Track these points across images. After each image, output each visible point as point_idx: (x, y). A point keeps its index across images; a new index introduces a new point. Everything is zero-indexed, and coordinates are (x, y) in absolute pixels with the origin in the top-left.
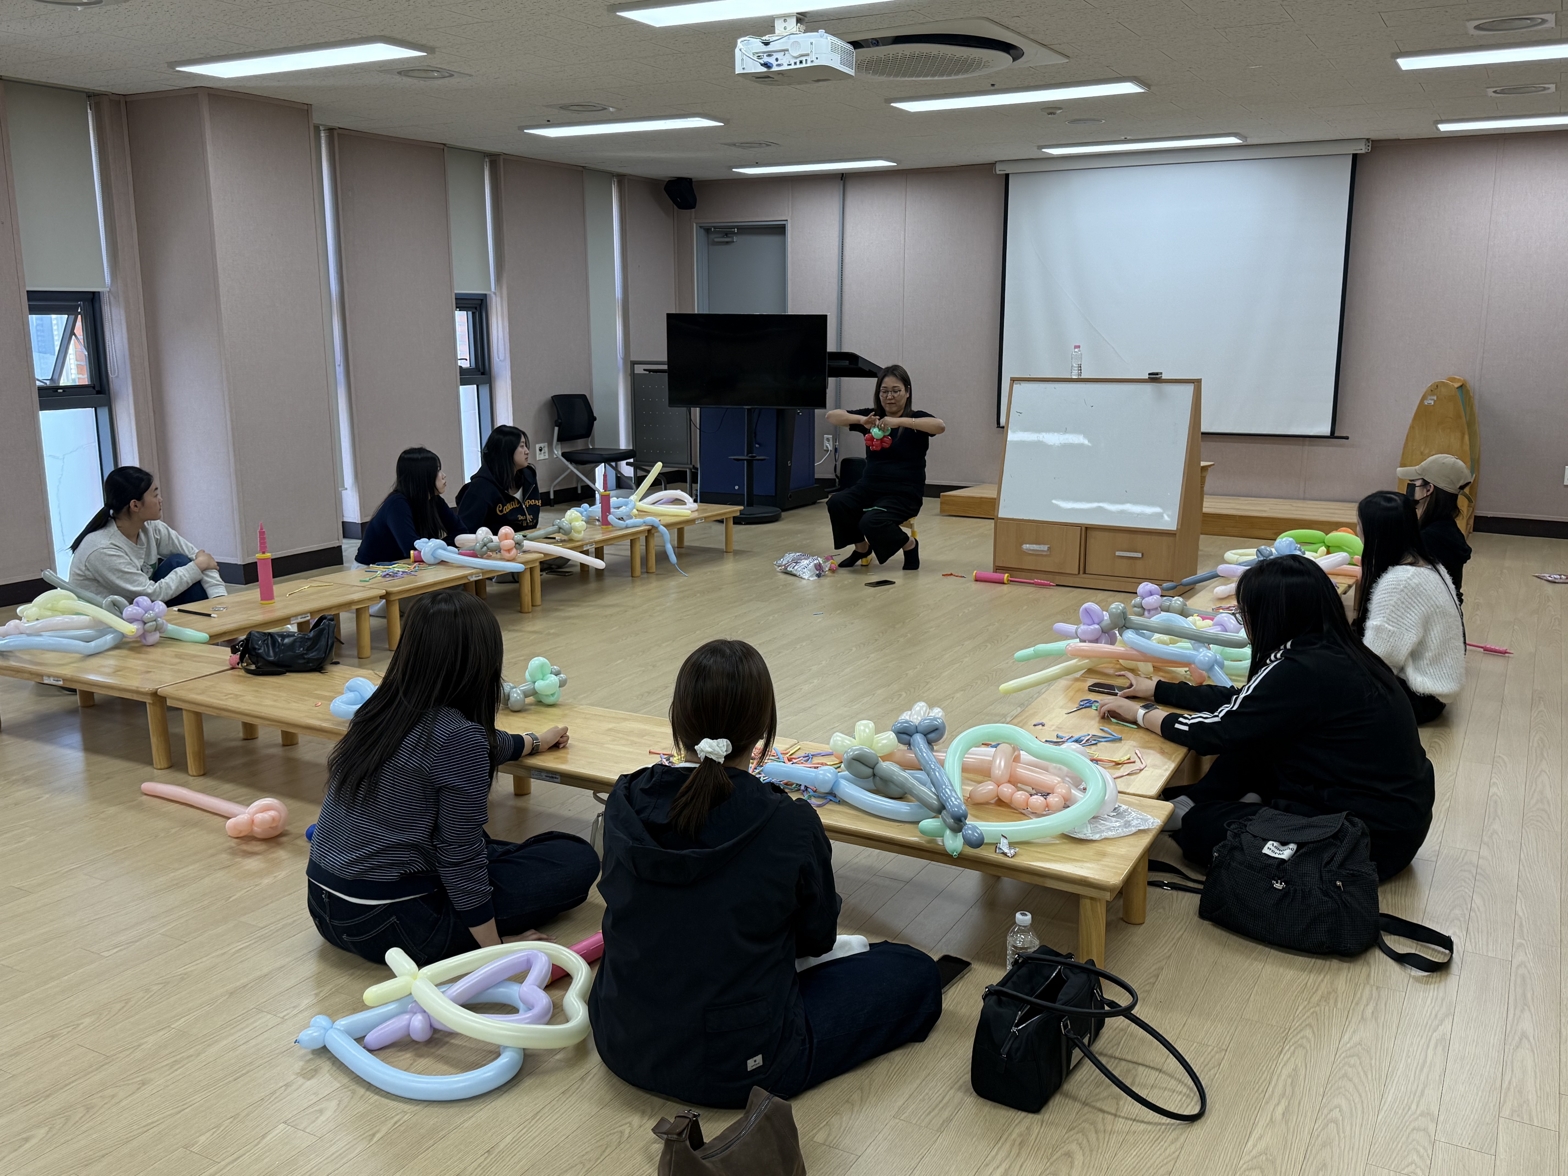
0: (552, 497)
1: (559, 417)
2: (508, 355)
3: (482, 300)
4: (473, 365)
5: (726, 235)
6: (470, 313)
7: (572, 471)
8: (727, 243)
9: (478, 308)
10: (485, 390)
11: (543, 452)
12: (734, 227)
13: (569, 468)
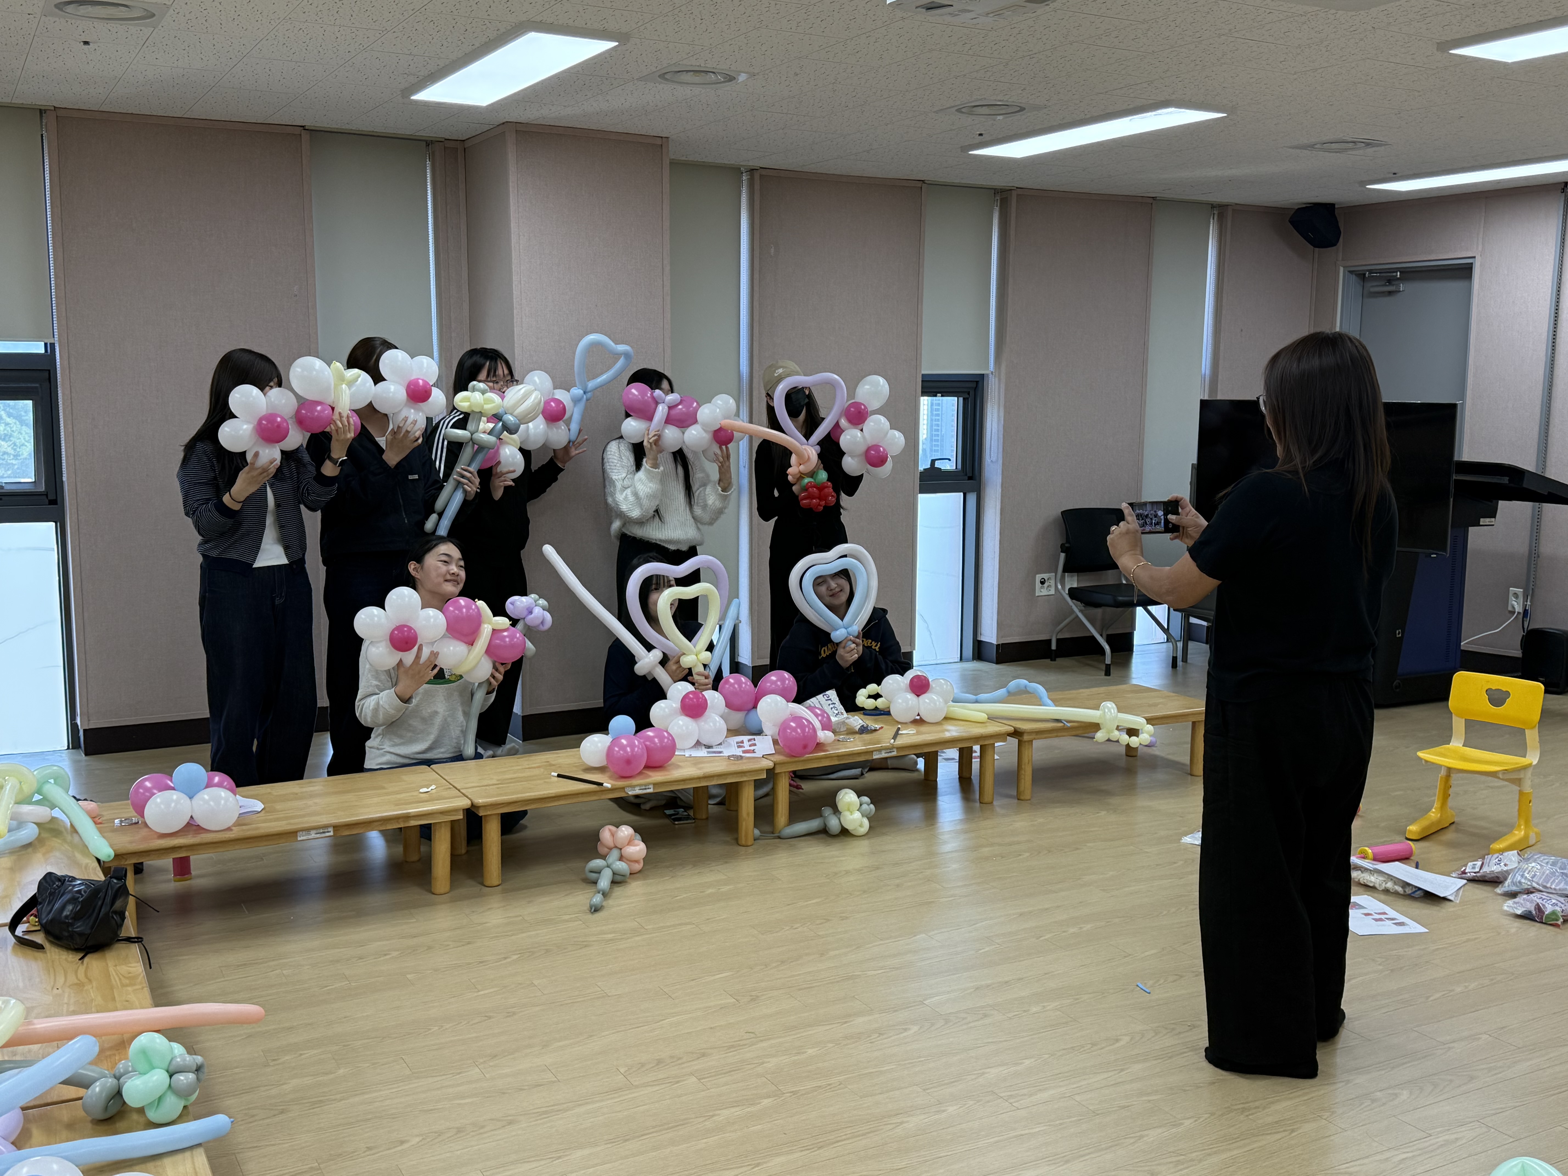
0: (1054, 647)
1: (1068, 541)
2: (1000, 456)
3: (977, 382)
4: (959, 467)
5: (1390, 281)
6: (961, 399)
7: (1077, 616)
8: (1390, 293)
9: (972, 393)
10: (972, 498)
11: (1046, 585)
12: (1395, 270)
13: (1073, 612)
